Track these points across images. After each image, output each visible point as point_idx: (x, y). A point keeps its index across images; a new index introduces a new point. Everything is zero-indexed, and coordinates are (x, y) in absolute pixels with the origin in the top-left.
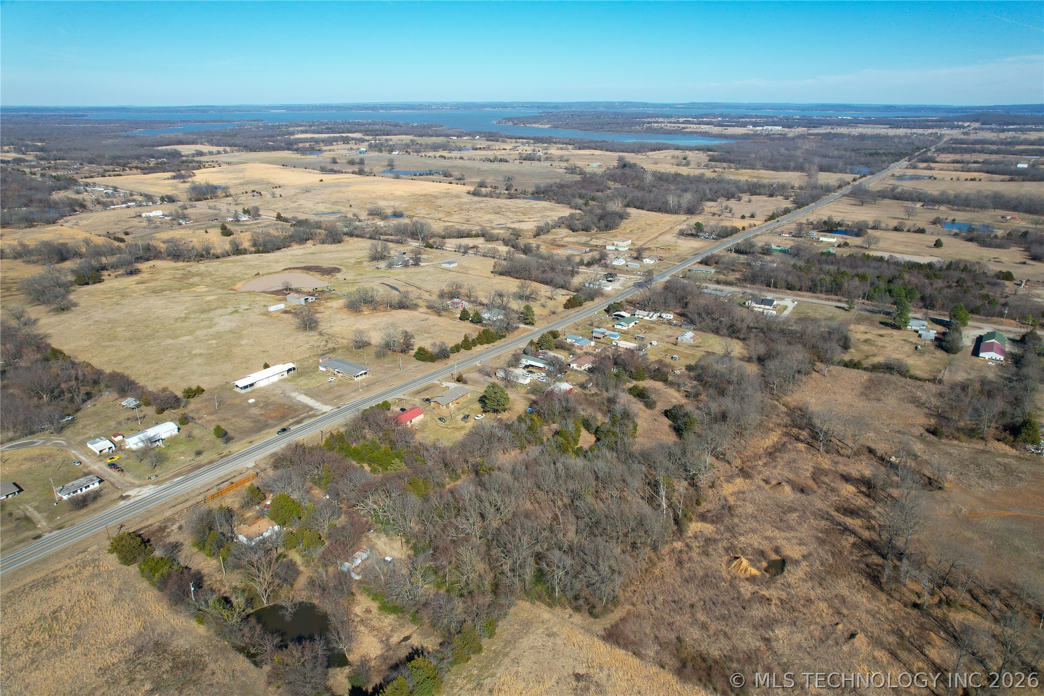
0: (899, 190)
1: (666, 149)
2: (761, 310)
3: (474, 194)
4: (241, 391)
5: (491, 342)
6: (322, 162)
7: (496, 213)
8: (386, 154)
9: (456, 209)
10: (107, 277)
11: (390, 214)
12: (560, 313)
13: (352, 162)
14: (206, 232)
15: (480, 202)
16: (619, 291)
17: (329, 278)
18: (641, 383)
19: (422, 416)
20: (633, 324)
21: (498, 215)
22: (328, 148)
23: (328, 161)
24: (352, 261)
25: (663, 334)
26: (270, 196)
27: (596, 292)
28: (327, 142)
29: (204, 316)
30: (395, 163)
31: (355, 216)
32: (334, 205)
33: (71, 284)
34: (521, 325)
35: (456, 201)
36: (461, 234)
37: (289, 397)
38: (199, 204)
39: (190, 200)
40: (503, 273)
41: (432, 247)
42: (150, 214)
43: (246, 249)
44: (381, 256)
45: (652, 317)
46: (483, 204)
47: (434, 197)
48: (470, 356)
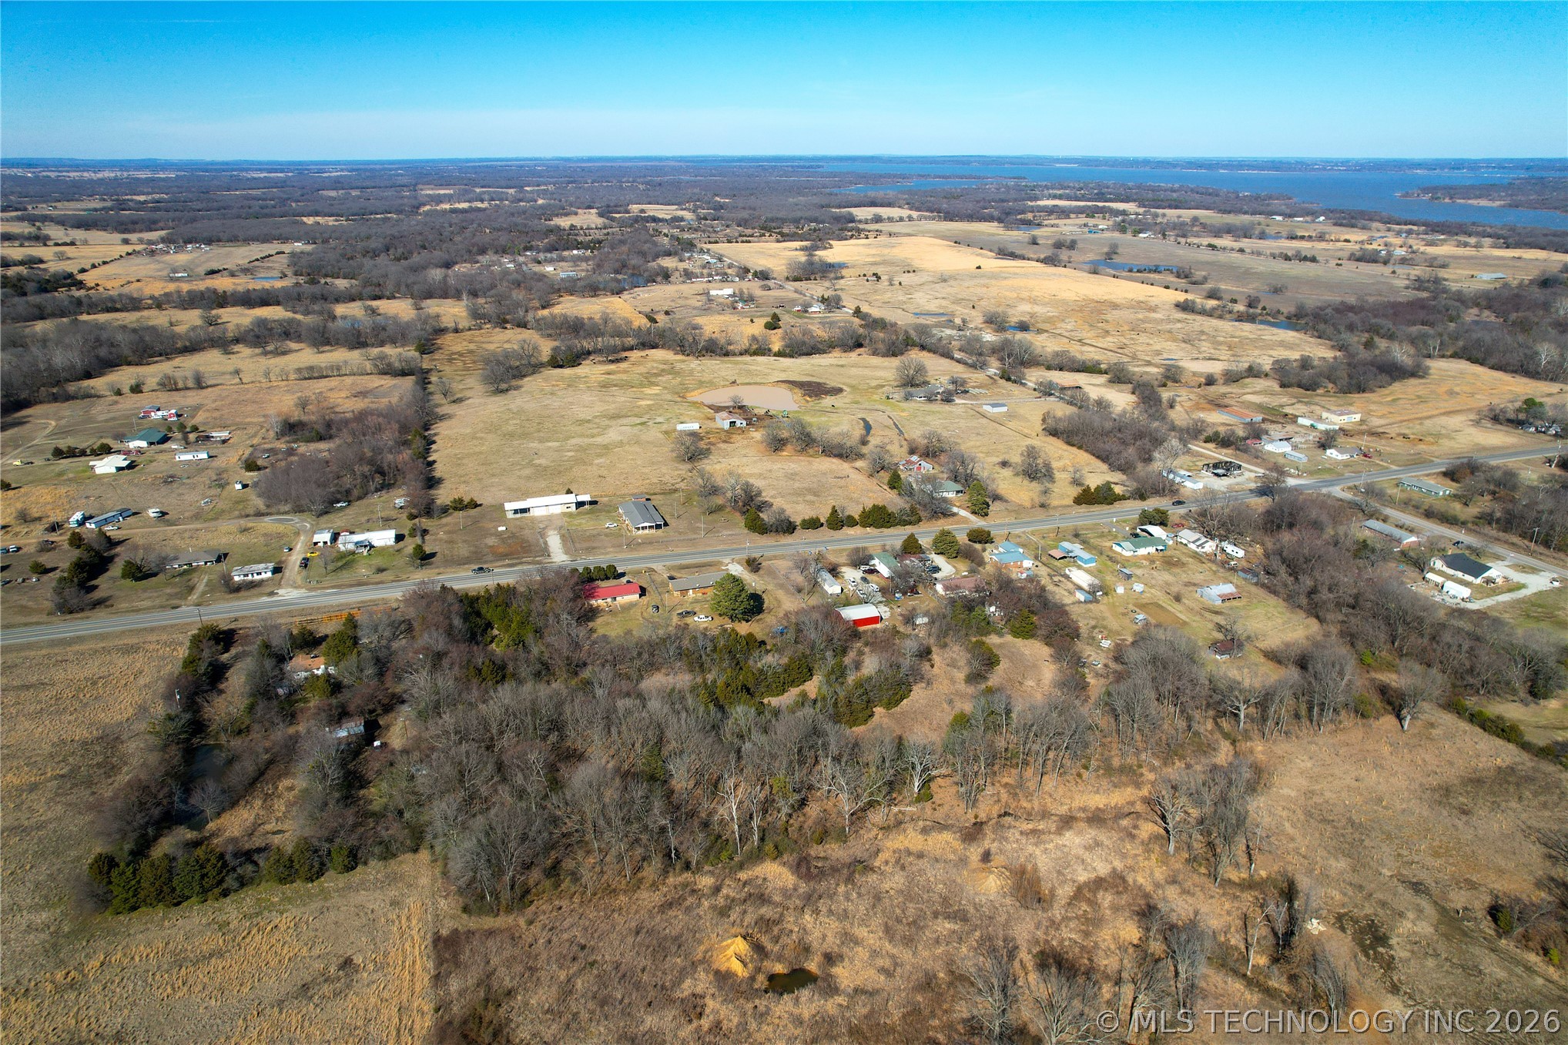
3: (1185, 307)
4: (510, 515)
5: (882, 526)
6: (1018, 242)
7: (1184, 342)
8: (1129, 236)
9: (1126, 328)
10: (587, 362)
11: (1013, 324)
12: (1055, 508)
13: (1059, 245)
14: (752, 321)
15: (1179, 321)
16: (1211, 494)
17: (807, 401)
18: (1019, 642)
19: (635, 597)
20: (1151, 550)
21: (1183, 345)
22: (1052, 222)
23: (1026, 240)
24: (874, 383)
25: (1184, 578)
26: (887, 283)
27: (1165, 488)
28: (1064, 213)
29: (607, 422)
30: (1120, 251)
31: (964, 321)
32: (953, 303)
33: (542, 365)
34: (963, 513)
35: (1140, 316)
36: (1076, 366)
37: (542, 534)
38: (791, 286)
39: (787, 278)
40: (1054, 433)
41: (1009, 379)
42: (720, 293)
43: (770, 350)
44: (912, 382)
45: (1202, 546)
46: (1179, 325)
47: (1115, 306)
48: (826, 539)
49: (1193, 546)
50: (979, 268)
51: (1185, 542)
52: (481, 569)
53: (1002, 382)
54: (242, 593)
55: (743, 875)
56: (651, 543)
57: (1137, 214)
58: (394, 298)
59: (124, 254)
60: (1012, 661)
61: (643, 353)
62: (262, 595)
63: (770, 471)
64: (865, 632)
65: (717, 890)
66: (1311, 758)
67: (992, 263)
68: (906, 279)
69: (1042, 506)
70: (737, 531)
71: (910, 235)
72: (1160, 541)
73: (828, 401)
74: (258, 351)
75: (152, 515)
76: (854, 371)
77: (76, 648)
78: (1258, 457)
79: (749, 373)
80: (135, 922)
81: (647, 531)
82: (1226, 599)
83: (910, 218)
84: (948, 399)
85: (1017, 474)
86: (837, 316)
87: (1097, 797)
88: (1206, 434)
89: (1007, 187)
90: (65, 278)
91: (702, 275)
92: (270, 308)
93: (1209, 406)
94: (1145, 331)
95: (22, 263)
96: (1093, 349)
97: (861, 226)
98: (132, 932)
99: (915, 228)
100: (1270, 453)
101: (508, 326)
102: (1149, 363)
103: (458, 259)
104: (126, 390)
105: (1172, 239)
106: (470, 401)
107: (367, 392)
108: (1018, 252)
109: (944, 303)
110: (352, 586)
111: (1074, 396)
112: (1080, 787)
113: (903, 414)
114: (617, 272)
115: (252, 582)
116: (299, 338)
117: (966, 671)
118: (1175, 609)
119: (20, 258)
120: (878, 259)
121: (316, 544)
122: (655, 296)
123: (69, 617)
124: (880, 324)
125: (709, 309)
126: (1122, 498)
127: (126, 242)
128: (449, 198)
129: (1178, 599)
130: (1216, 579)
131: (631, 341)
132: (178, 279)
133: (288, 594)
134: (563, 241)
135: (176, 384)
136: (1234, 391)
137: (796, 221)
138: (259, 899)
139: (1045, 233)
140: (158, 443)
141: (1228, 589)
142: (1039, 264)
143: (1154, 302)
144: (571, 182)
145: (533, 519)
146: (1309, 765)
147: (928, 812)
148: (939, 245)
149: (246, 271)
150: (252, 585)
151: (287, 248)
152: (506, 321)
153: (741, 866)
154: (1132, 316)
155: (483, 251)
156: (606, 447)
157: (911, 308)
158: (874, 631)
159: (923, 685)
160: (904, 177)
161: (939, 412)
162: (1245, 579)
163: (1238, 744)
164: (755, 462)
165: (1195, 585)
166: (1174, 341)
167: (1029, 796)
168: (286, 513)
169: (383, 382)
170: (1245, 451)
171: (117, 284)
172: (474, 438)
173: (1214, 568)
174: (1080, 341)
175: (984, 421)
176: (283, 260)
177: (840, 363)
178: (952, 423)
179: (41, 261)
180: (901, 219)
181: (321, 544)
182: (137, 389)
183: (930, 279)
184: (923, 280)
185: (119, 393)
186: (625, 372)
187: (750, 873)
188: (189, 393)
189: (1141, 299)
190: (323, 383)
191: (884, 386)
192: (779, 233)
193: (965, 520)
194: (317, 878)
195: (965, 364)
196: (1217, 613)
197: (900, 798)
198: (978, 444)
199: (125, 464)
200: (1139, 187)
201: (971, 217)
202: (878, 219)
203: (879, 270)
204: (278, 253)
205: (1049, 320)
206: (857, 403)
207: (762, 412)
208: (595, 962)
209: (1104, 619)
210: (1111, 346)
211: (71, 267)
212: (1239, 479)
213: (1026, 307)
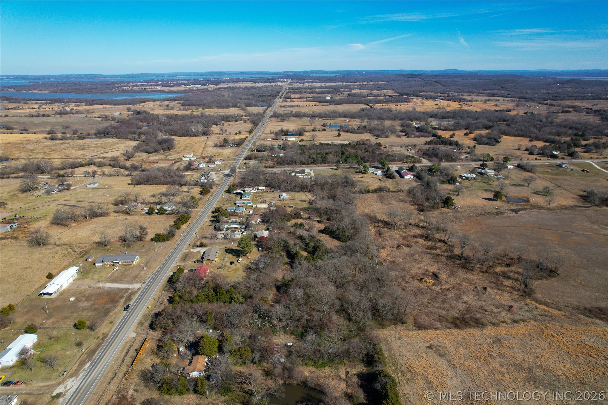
0: (294, 112)
1: (148, 101)
2: (302, 176)
3: (51, 139)
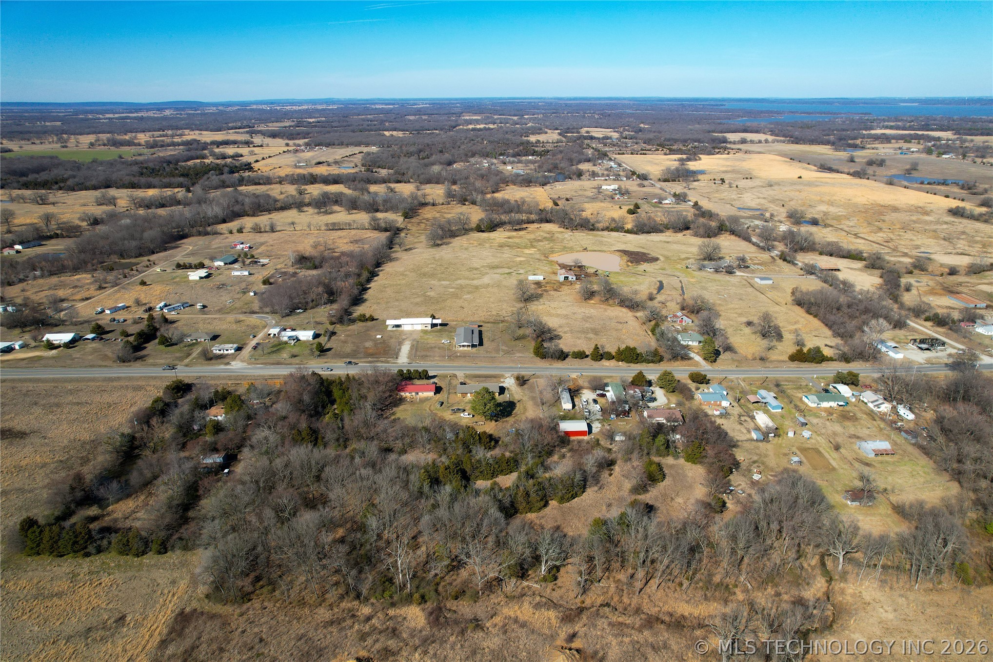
3: (956, 212)
4: (390, 328)
5: (631, 362)
6: (839, 160)
7: (944, 239)
8: (933, 157)
9: (898, 226)
10: (501, 229)
11: (807, 219)
12: (771, 362)
13: (871, 163)
14: (620, 207)
15: (946, 223)
16: (907, 365)
17: (628, 266)
18: (689, 465)
19: (432, 394)
20: (833, 404)
21: (942, 242)
22: (873, 146)
23: (846, 159)
24: (683, 256)
25: (852, 430)
26: (727, 186)
27: (870, 355)
28: (887, 139)
29: (488, 271)
30: (919, 168)
31: (772, 215)
32: (770, 202)
33: (472, 230)
34: (698, 358)
35: (914, 218)
36: (845, 253)
37: (400, 343)
38: (659, 185)
39: (659, 180)
40: (799, 303)
41: (785, 260)
42: (608, 187)
43: (623, 228)
44: (710, 257)
45: (878, 406)
46: (945, 226)
47: (895, 209)
48: (586, 367)
49: (871, 405)
50: (800, 177)
51: (866, 401)
52: (350, 362)
53: (780, 262)
54: (213, 361)
55: (391, 612)
56: (465, 357)
57: (948, 140)
58: (409, 182)
59: (281, 152)
60: (674, 480)
61: (539, 226)
62: (222, 363)
63: (574, 314)
64: (574, 441)
65: (369, 619)
66: (895, 610)
67: (811, 174)
68: (742, 183)
69: (762, 359)
70: (527, 354)
71: (759, 153)
72: (843, 398)
73: (645, 266)
74: (316, 211)
75: (198, 307)
76: (675, 247)
77: (115, 384)
78: (966, 337)
79: (601, 243)
80: (33, 562)
81: (466, 348)
82: (879, 453)
83: (766, 141)
84: (730, 271)
85: (755, 333)
86: (682, 207)
87: (685, 606)
88: (927, 314)
89: (853, 120)
90: (246, 166)
91: (603, 175)
92: (337, 186)
93: (942, 292)
94: (913, 230)
95: (232, 157)
96: (863, 241)
97: (728, 146)
98: (28, 569)
99: (767, 148)
100: (979, 334)
101: (467, 203)
102: (906, 255)
103: (458, 159)
104: (235, 231)
105: (970, 159)
106: (416, 250)
107: (359, 240)
108: (834, 167)
109: (763, 201)
110: (273, 364)
111: (828, 276)
112: (676, 595)
113: (691, 280)
114: (549, 171)
115: (222, 355)
116: (341, 205)
117: (634, 482)
118: (833, 458)
119: (232, 154)
120: (729, 169)
121: (269, 335)
122: (565, 188)
123: (122, 364)
124: (708, 215)
125: (597, 198)
126: (831, 359)
127: (287, 145)
128: (477, 122)
129: (837, 448)
130: (881, 434)
131: (533, 217)
132: (300, 167)
133: (237, 365)
134: (527, 149)
135: (260, 228)
136: (972, 281)
137: (685, 141)
138: (104, 562)
139: (862, 155)
140: (230, 264)
141: (885, 445)
142: (848, 177)
143: (929, 207)
144: (554, 113)
145: (403, 331)
146: (891, 616)
147: (548, 590)
148: (778, 161)
149: (336, 162)
150: (221, 357)
151: (365, 149)
152: (466, 200)
153: (393, 605)
154: (907, 218)
155: (473, 155)
156: (477, 287)
157: (738, 204)
158: (579, 442)
159: (596, 488)
160: (778, 113)
161: (719, 281)
162: (906, 439)
163: (833, 583)
164: (568, 306)
165: (858, 438)
166: (936, 238)
167: (631, 594)
168: (267, 313)
169: (372, 235)
170: (956, 331)
171: (268, 169)
172: (403, 275)
173: (882, 426)
174: (855, 235)
175: (750, 290)
176: (360, 156)
177: (667, 240)
178: (725, 290)
179: (242, 156)
180: (760, 142)
181: (272, 335)
182: (240, 231)
183: (761, 184)
184: (755, 184)
185: (231, 232)
186: (521, 237)
187: (398, 611)
188: (265, 235)
189: (920, 205)
190: (339, 233)
191: (689, 258)
192: (668, 149)
193: (697, 364)
194: (142, 555)
195: (758, 246)
196: (867, 464)
197: (533, 575)
198: (737, 306)
199: (204, 275)
200: (961, 120)
201: (812, 142)
202: (744, 141)
203: (726, 177)
204: (360, 153)
205: (838, 218)
206: (663, 269)
207: (592, 271)
208: (263, 654)
209: (766, 456)
210: (879, 240)
211: (251, 159)
212: (940, 354)
213: (823, 208)
